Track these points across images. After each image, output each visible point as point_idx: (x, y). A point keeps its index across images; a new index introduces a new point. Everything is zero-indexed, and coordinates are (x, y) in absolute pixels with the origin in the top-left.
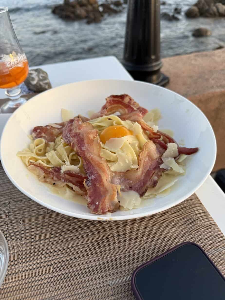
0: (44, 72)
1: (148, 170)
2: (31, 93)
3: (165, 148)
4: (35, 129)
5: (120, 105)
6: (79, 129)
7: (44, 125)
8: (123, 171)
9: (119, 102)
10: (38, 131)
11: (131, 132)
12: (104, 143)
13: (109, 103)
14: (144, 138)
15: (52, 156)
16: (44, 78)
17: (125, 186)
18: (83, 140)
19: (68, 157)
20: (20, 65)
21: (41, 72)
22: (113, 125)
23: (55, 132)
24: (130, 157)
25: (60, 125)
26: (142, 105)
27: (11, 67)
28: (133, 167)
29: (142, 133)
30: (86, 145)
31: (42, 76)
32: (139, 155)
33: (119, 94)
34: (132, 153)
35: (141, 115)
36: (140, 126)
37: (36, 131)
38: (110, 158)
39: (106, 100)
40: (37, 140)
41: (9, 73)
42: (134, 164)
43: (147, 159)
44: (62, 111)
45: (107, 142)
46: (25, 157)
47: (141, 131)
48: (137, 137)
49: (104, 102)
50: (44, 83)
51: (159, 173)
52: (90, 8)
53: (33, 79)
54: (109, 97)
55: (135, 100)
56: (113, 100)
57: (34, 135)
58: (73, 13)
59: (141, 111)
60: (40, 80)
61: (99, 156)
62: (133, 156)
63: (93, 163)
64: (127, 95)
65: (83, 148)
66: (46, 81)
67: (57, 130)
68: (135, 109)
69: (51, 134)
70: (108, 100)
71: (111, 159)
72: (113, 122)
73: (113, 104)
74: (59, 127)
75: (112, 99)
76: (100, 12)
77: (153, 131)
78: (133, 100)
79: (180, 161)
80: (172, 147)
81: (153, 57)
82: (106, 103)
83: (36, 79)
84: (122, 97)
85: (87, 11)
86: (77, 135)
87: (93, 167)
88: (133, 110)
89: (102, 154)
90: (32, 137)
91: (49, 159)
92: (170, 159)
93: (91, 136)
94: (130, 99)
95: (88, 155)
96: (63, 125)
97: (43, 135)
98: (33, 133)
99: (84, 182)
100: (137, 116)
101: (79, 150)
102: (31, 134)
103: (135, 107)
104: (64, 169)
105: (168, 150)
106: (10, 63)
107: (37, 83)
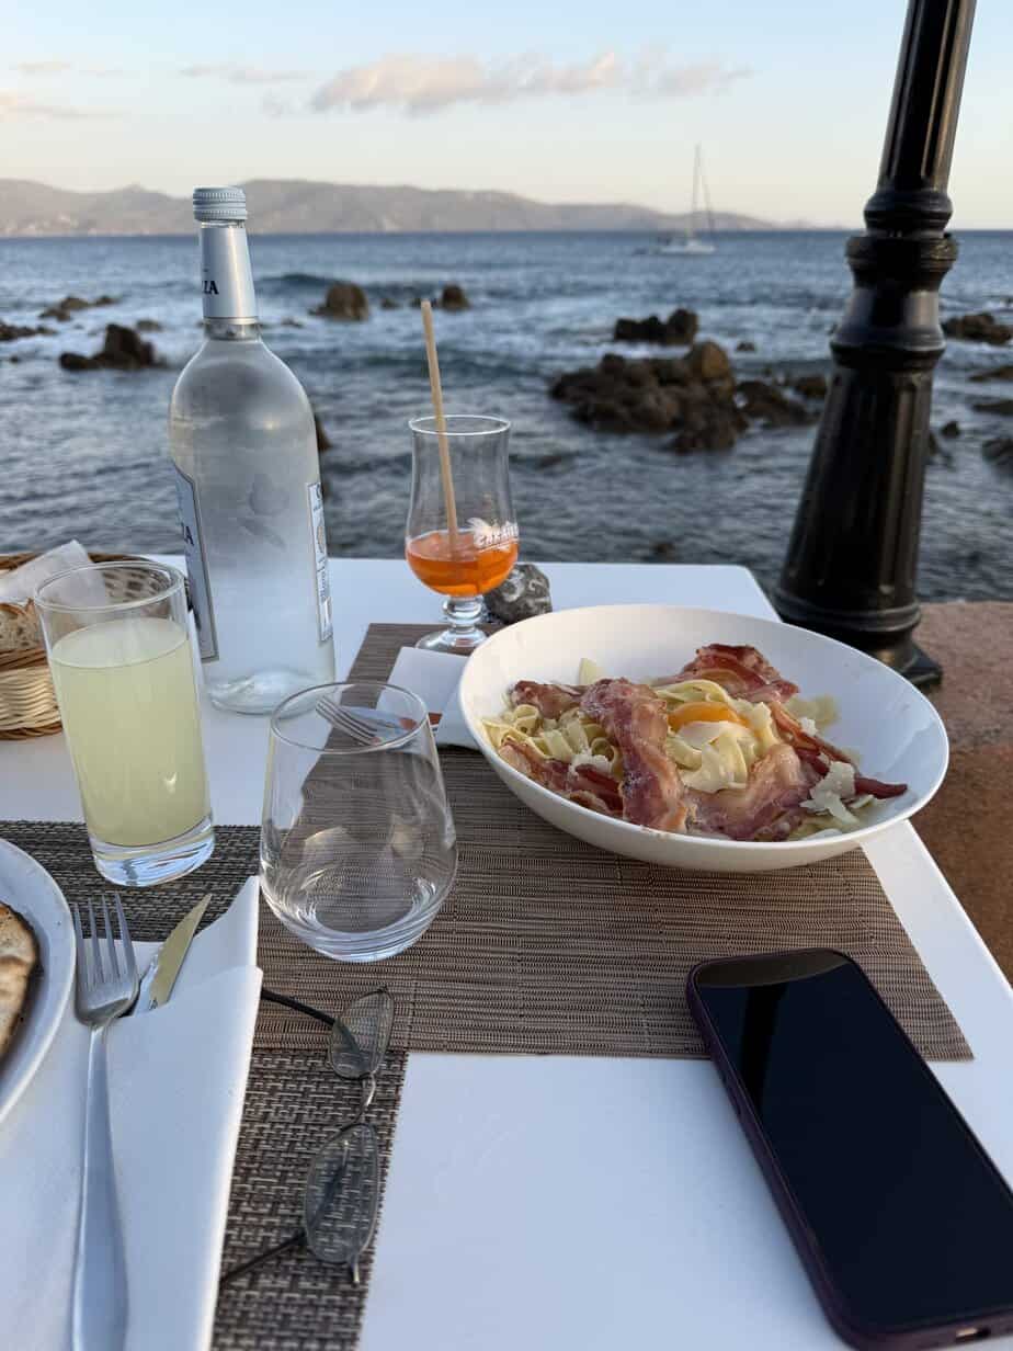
0: (541, 577)
1: (771, 804)
2: (496, 622)
3: (823, 771)
4: (521, 686)
5: (732, 672)
6: (624, 694)
7: (540, 683)
8: (708, 790)
9: (730, 664)
10: (527, 689)
11: (745, 720)
12: (676, 730)
13: (705, 661)
14: (771, 737)
15: (554, 739)
16: (539, 591)
17: (709, 822)
18: (630, 714)
19: (590, 745)
20: (504, 548)
21: (534, 574)
22: (704, 700)
23: (564, 699)
24: (731, 765)
25: (575, 689)
26: (785, 676)
27: (484, 548)
28: (734, 785)
29: (771, 726)
30: (635, 722)
31: (533, 585)
32: (753, 767)
33: (733, 643)
34: (736, 757)
35: (778, 693)
36: (769, 712)
37: (523, 690)
38: (683, 758)
39: (698, 652)
40: (520, 708)
41: (475, 559)
42: (737, 780)
43: (771, 780)
44: (583, 664)
45: (683, 727)
46: (497, 728)
47: (770, 721)
48: (757, 735)
49: (692, 657)
50: (536, 604)
51: (797, 819)
52: (698, 391)
53: (511, 589)
54: (705, 648)
55: (771, 664)
56: (715, 657)
57: (516, 697)
58: (629, 403)
59: (779, 686)
60: (527, 594)
61: (660, 747)
62: (738, 764)
63: (644, 758)
64: (753, 649)
65: (626, 727)
66: (542, 600)
67: (567, 696)
68: (768, 683)
69: (554, 702)
70: (703, 653)
71: (687, 762)
72: (704, 695)
73: (714, 667)
74: (575, 693)
75: (713, 652)
76: (735, 411)
77: (801, 728)
78: (767, 663)
79: (855, 806)
80: (841, 772)
81: (885, 589)
82: (697, 660)
83: (520, 590)
84: (740, 652)
85: (684, 404)
86: (618, 703)
87: (644, 765)
88: (762, 683)
89: (667, 745)
90: (511, 701)
91: (548, 743)
92: (829, 794)
93: (651, 708)
94: (760, 661)
95: (637, 741)
96: (581, 690)
97: (536, 700)
98: (515, 693)
99: (620, 785)
100: (767, 694)
101: (617, 729)
102: (510, 693)
103: (768, 678)
104: (578, 761)
105: (829, 776)
106: (485, 538)
107: (518, 599)
